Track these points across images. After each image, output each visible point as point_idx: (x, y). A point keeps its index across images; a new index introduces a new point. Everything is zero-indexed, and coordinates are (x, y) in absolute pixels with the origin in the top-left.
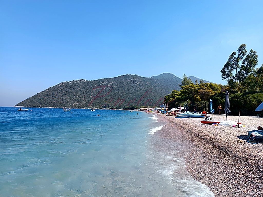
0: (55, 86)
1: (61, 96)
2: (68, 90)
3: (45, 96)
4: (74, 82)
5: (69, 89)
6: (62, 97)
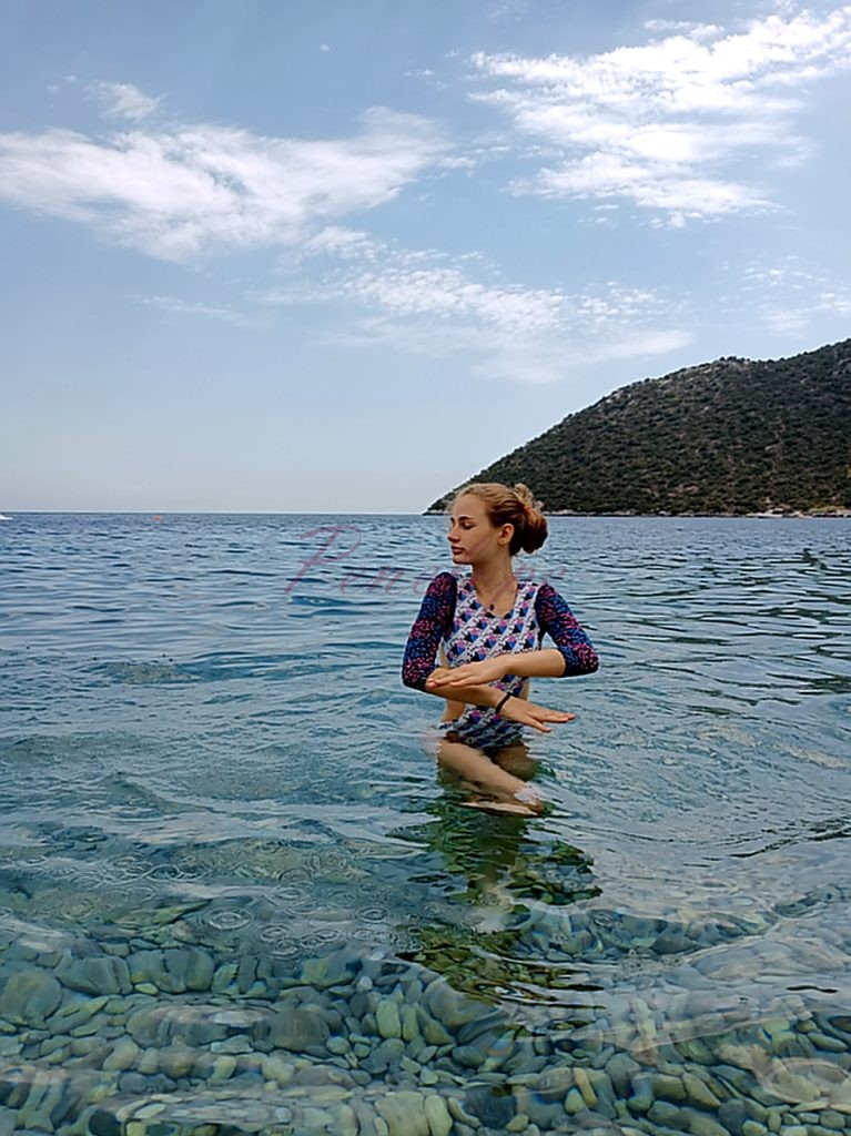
0: (591, 408)
2: (648, 419)
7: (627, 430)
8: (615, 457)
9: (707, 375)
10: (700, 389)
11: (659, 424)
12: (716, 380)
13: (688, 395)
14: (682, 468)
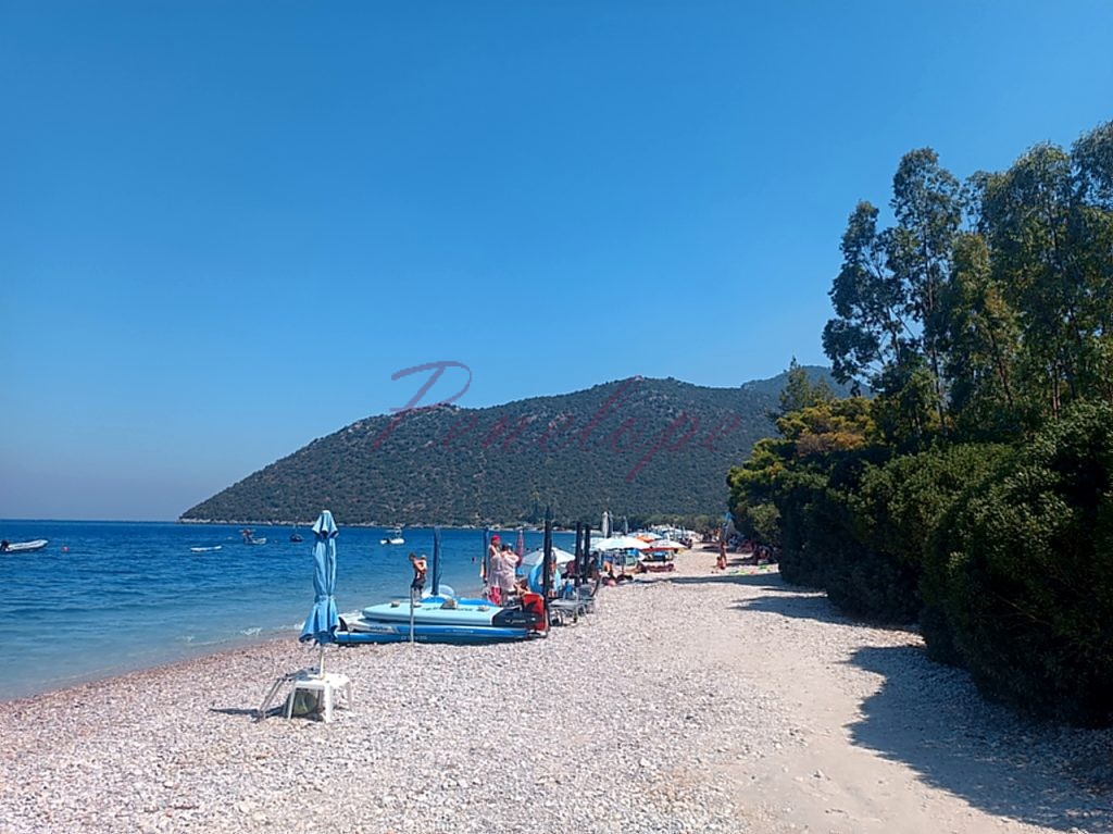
0: (333, 434)
1: (357, 474)
2: (384, 448)
3: (295, 475)
4: (411, 417)
5: (391, 446)
6: (361, 478)
7: (367, 456)
8: (357, 477)
9: (430, 416)
10: (424, 427)
11: (393, 452)
12: (436, 421)
13: (415, 430)
14: (412, 489)
